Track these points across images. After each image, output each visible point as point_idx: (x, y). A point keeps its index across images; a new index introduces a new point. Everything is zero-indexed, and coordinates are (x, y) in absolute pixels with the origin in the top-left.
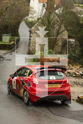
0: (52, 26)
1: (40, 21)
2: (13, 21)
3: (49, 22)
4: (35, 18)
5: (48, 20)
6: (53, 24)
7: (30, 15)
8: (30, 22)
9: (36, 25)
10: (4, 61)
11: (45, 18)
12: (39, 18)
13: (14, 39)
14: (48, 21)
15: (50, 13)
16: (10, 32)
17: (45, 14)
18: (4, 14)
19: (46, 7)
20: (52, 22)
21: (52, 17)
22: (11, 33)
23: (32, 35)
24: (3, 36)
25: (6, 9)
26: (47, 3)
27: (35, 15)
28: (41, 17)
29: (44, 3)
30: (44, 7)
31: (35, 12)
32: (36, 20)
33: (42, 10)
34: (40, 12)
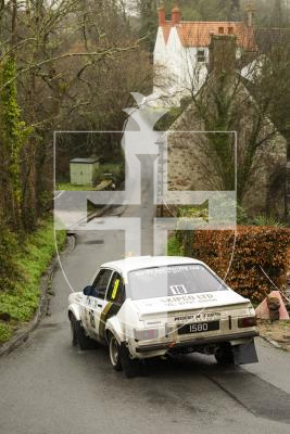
0: (231, 122)
1: (189, 107)
2: (101, 114)
3: (222, 111)
4: (174, 99)
5: (217, 102)
6: (234, 114)
7: (155, 89)
9: (179, 120)
10: (79, 247)
11: (209, 96)
12: (187, 97)
13: (107, 171)
14: (219, 106)
15: (222, 80)
16: (95, 150)
17: (206, 84)
18: (72, 93)
19: (207, 61)
20: (232, 107)
21: (231, 93)
22: (98, 154)
24: (72, 166)
25: (79, 75)
26: (211, 48)
27: (172, 90)
28: (195, 93)
29: (201, 49)
30: (202, 59)
31: (172, 79)
32: (179, 105)
33: (196, 73)
34: (188, 78)
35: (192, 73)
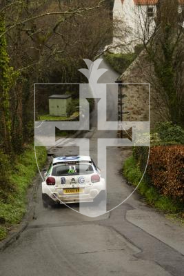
0: (175, 64)
1: (142, 53)
2: (72, 60)
3: (168, 55)
4: (130, 46)
5: (164, 48)
6: (177, 58)
7: (115, 40)
8: (116, 59)
9: (134, 63)
11: (157, 44)
12: (140, 45)
14: (165, 52)
15: (168, 31)
17: (154, 34)
18: (49, 44)
19: (155, 16)
20: (175, 53)
21: (174, 41)
22: (70, 91)
23: (124, 91)
24: (50, 100)
25: (54, 29)
26: (158, 5)
27: (128, 40)
28: (146, 41)
29: (150, 7)
30: (151, 15)
31: (128, 31)
32: (133, 51)
33: (147, 25)
34: (140, 30)
35: (143, 26)
